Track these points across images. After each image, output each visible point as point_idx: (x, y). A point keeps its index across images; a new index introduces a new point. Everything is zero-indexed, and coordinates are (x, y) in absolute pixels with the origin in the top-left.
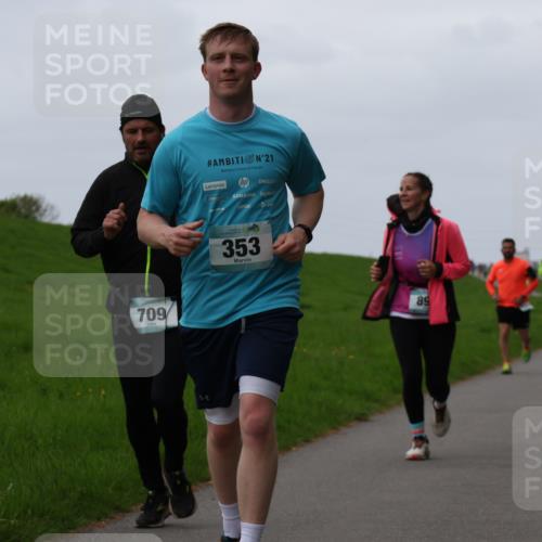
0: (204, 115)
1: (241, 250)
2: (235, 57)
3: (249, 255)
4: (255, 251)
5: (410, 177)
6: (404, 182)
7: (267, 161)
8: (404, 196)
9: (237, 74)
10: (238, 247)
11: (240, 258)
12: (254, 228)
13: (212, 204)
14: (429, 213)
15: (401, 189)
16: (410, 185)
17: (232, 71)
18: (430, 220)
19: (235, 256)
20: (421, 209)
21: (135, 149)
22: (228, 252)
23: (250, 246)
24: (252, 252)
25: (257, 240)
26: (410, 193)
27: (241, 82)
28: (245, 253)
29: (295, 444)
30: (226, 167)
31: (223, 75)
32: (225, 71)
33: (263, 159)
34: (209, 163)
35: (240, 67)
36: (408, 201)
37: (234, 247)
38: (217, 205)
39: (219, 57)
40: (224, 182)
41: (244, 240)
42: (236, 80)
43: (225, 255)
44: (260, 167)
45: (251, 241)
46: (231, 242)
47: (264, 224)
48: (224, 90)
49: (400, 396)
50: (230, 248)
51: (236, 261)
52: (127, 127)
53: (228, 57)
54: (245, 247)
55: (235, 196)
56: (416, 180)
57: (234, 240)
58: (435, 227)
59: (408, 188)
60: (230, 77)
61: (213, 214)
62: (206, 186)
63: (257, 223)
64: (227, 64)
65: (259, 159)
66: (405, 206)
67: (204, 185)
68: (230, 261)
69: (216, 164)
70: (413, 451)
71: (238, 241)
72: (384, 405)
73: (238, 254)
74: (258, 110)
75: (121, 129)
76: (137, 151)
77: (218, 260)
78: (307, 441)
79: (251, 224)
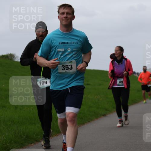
0: (58, 30)
1: (67, 68)
2: (67, 13)
3: (69, 70)
4: (71, 68)
5: (117, 48)
6: (116, 49)
7: (76, 44)
8: (116, 53)
9: (68, 18)
10: (66, 67)
11: (67, 70)
12: (71, 62)
13: (60, 55)
14: (123, 58)
15: (115, 51)
16: (118, 50)
17: (66, 17)
18: (124, 60)
19: (65, 70)
20: (121, 57)
21: (39, 37)
22: (63, 69)
23: (70, 67)
24: (70, 69)
25: (72, 65)
26: (118, 52)
27: (69, 21)
28: (68, 69)
29: (86, 123)
30: (64, 45)
31: (64, 19)
32: (64, 17)
33: (75, 43)
34: (60, 43)
35: (69, 16)
36: (117, 54)
37: (65, 67)
38: (61, 55)
39: (63, 14)
40: (64, 49)
41: (68, 65)
42: (68, 20)
43: (62, 69)
44: (74, 45)
45: (70, 66)
46: (64, 66)
47: (74, 61)
48: (64, 23)
49: (115, 109)
50: (64, 68)
51: (66, 71)
52: (37, 30)
53: (65, 14)
54: (68, 67)
55: (66, 53)
56: (119, 48)
57: (65, 65)
58: (125, 61)
59: (117, 51)
60: (66, 19)
61: (60, 58)
62: (58, 50)
63: (72, 61)
64: (65, 15)
65: (73, 43)
66: (116, 56)
67: (58, 49)
68: (64, 71)
69: (61, 44)
70: (119, 125)
71: (66, 66)
72: (110, 112)
73: (66, 69)
74: (74, 29)
75: (36, 31)
76: (40, 37)
77: (60, 71)
78: (89, 122)
79: (70, 61)
